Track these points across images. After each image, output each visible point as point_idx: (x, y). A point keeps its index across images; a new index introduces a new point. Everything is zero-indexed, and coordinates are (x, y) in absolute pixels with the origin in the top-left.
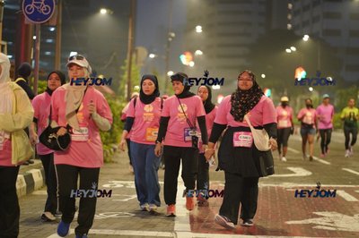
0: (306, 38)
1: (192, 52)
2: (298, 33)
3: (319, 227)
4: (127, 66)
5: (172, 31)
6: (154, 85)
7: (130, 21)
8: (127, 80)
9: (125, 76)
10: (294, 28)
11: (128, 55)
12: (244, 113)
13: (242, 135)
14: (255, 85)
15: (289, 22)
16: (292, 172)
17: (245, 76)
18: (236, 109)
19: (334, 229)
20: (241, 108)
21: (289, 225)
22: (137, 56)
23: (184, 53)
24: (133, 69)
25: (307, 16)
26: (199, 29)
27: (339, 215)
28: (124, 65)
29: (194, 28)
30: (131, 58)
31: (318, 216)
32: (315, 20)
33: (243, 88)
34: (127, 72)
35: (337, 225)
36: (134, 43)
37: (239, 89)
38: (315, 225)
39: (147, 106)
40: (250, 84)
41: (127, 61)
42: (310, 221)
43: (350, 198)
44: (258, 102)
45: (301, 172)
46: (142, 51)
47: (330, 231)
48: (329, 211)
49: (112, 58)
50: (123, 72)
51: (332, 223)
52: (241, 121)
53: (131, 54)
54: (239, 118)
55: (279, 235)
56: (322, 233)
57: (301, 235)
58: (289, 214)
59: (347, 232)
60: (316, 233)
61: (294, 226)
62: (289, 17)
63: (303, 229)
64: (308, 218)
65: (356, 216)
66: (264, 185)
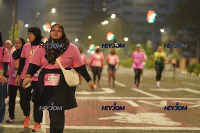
0: (113, 16)
1: (50, 23)
2: (109, 13)
3: (117, 121)
4: (12, 32)
5: (39, 11)
9: (11, 37)
10: (107, 10)
11: (13, 25)
12: (56, 57)
14: (64, 36)
15: (104, 7)
16: (104, 91)
17: (56, 28)
18: (50, 54)
19: (125, 122)
20: (54, 53)
21: (100, 121)
22: (18, 25)
23: (45, 24)
24: (15, 32)
26: (53, 11)
27: (128, 114)
28: (11, 30)
29: (50, 10)
30: (14, 27)
31: (117, 115)
32: (119, 6)
33: (55, 37)
34: (12, 35)
35: (127, 120)
36: (16, 19)
38: (115, 120)
40: (60, 35)
41: (12, 28)
42: (112, 118)
43: (134, 105)
45: (109, 91)
46: (20, 23)
47: (123, 123)
48: (123, 112)
49: (3, 27)
50: (10, 35)
51: (124, 118)
54: (52, 61)
55: (95, 126)
56: (119, 124)
57: (107, 125)
58: (101, 114)
59: (132, 124)
60: (115, 124)
61: (103, 120)
62: (104, 4)
63: (108, 122)
64: (111, 116)
65: (138, 115)
66: (88, 98)
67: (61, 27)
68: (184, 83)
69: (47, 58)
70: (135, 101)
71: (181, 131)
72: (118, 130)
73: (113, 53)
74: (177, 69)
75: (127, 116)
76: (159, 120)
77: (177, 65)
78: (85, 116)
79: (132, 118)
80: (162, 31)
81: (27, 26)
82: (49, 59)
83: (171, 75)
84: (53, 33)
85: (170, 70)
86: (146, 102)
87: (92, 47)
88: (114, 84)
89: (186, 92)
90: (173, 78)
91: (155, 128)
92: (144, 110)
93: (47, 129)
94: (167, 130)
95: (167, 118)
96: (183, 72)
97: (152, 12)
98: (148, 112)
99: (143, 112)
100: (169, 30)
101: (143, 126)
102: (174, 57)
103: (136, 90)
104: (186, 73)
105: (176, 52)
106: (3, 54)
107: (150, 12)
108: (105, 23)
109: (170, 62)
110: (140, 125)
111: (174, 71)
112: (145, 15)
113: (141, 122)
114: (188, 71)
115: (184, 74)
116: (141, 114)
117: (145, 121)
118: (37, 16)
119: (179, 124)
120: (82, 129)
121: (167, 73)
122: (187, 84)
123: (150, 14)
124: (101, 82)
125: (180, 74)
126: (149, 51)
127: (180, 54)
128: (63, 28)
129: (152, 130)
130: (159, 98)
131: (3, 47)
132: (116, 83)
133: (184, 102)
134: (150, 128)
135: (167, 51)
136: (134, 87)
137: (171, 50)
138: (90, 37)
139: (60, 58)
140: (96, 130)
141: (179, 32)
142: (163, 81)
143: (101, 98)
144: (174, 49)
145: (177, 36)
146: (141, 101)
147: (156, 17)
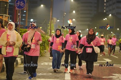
0: (110, 15)
1: (72, 19)
2: (107, 13)
3: (114, 79)
4: (50, 24)
5: (65, 13)
6: (60, 32)
7: (51, 9)
8: (50, 29)
10: (106, 12)
11: (50, 20)
15: (105, 10)
16: (105, 60)
20: (90, 40)
23: (69, 20)
24: (52, 25)
25: (111, 8)
26: (74, 12)
29: (72, 11)
30: (51, 21)
31: (113, 75)
32: (113, 9)
34: (50, 26)
35: (120, 78)
38: (113, 78)
39: (58, 39)
42: (111, 77)
44: (95, 38)
46: (55, 19)
48: (117, 74)
49: (45, 21)
50: (48, 26)
51: (118, 78)
53: (51, 20)
54: (89, 43)
63: (108, 79)
75: (120, 76)
87: (97, 33)
138: (96, 28)
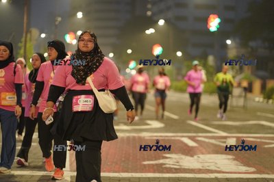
0: (161, 22)
1: (75, 32)
2: (155, 18)
3: (168, 166)
4: (23, 44)
5: (59, 16)
7: (26, 9)
8: (23, 54)
9: (22, 51)
10: (153, 14)
11: (24, 35)
12: (87, 75)
13: (82, 98)
14: (96, 48)
15: (149, 10)
16: (150, 125)
17: (86, 37)
18: (78, 71)
19: (178, 167)
20: (83, 70)
21: (144, 165)
22: (31, 35)
23: (68, 33)
24: (28, 45)
26: (80, 15)
27: (183, 157)
28: (21, 42)
29: (75, 14)
30: (26, 37)
31: (167, 158)
32: (169, 8)
34: (23, 48)
35: (181, 164)
36: (29, 26)
37: (79, 50)
38: (165, 164)
40: (91, 46)
41: (23, 39)
42: (161, 161)
43: (191, 143)
45: (156, 124)
46: (35, 31)
47: (175, 169)
48: (176, 153)
50: (20, 48)
51: (178, 162)
52: (84, 84)
53: (26, 35)
54: (82, 81)
55: (137, 172)
56: (169, 170)
57: (154, 172)
58: (146, 157)
59: (189, 169)
60: (165, 171)
61: (149, 165)
62: (149, 6)
63: (155, 167)
64: (159, 159)
65: (196, 157)
66: (128, 135)
67: (92, 36)
68: (259, 114)
69: (74, 77)
70: (192, 139)
71: (255, 179)
72: (169, 179)
73: (162, 74)
74: (249, 95)
75: (181, 159)
76: (226, 164)
77: (249, 89)
78: (123, 159)
79: (188, 162)
80: (229, 42)
81: (43, 36)
82: (78, 78)
83: (241, 102)
84: (82, 44)
85: (240, 96)
86: (207, 140)
87: (133, 64)
88: (163, 116)
89: (263, 125)
90: (244, 107)
91: (219, 176)
92: (204, 151)
93: (71, 177)
94: (237, 179)
95: (236, 162)
96: (257, 99)
97: (215, 16)
98: (209, 153)
99: (203, 154)
100: (238, 40)
101: (203, 173)
102: (245, 78)
103: (194, 123)
104: (261, 99)
105: (247, 71)
106: (15, 73)
107: (211, 16)
108: (150, 31)
109: (239, 85)
110: (199, 171)
111: (245, 97)
112: (206, 21)
113: (201, 168)
114: (264, 98)
115: (258, 102)
116: (201, 156)
117: (206, 166)
118: (57, 23)
119: (252, 169)
120: (120, 176)
121: (236, 100)
122: (264, 114)
123: (212, 19)
124: (145, 112)
125: (254, 101)
126: (211, 70)
127: (254, 73)
128: (95, 37)
129: (216, 178)
130: (224, 134)
131: (14, 63)
132: (166, 113)
133: (259, 140)
134: (213, 176)
135: (235, 70)
136: (191, 120)
137: (241, 68)
138: (129, 51)
139: (92, 76)
140: (139, 178)
141: (252, 44)
142: (230, 111)
143: (145, 135)
144: (246, 68)
145: (250, 50)
146: (200, 139)
147: (220, 24)
